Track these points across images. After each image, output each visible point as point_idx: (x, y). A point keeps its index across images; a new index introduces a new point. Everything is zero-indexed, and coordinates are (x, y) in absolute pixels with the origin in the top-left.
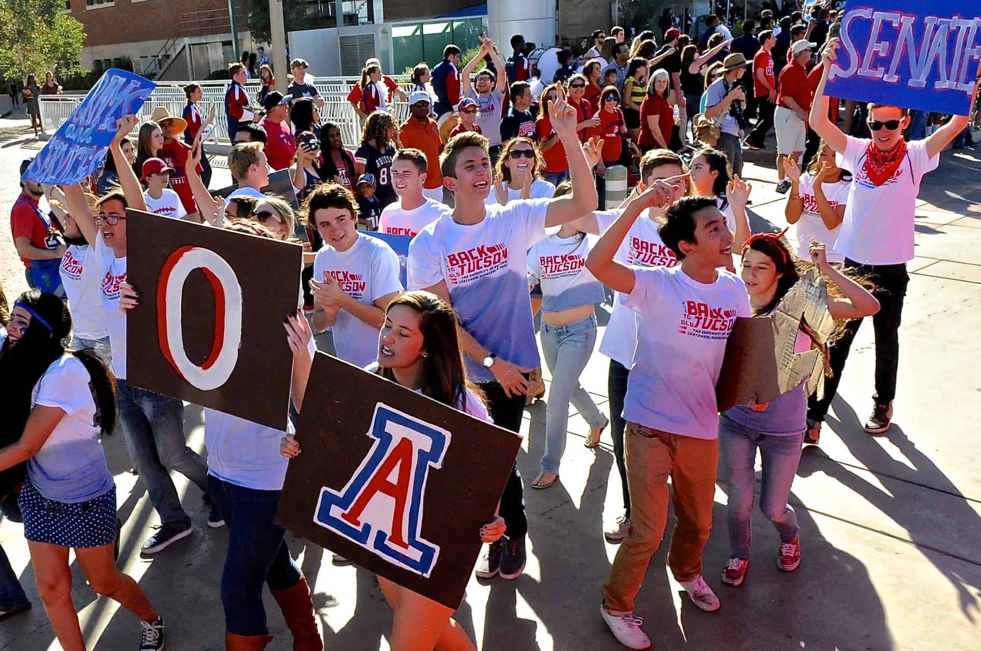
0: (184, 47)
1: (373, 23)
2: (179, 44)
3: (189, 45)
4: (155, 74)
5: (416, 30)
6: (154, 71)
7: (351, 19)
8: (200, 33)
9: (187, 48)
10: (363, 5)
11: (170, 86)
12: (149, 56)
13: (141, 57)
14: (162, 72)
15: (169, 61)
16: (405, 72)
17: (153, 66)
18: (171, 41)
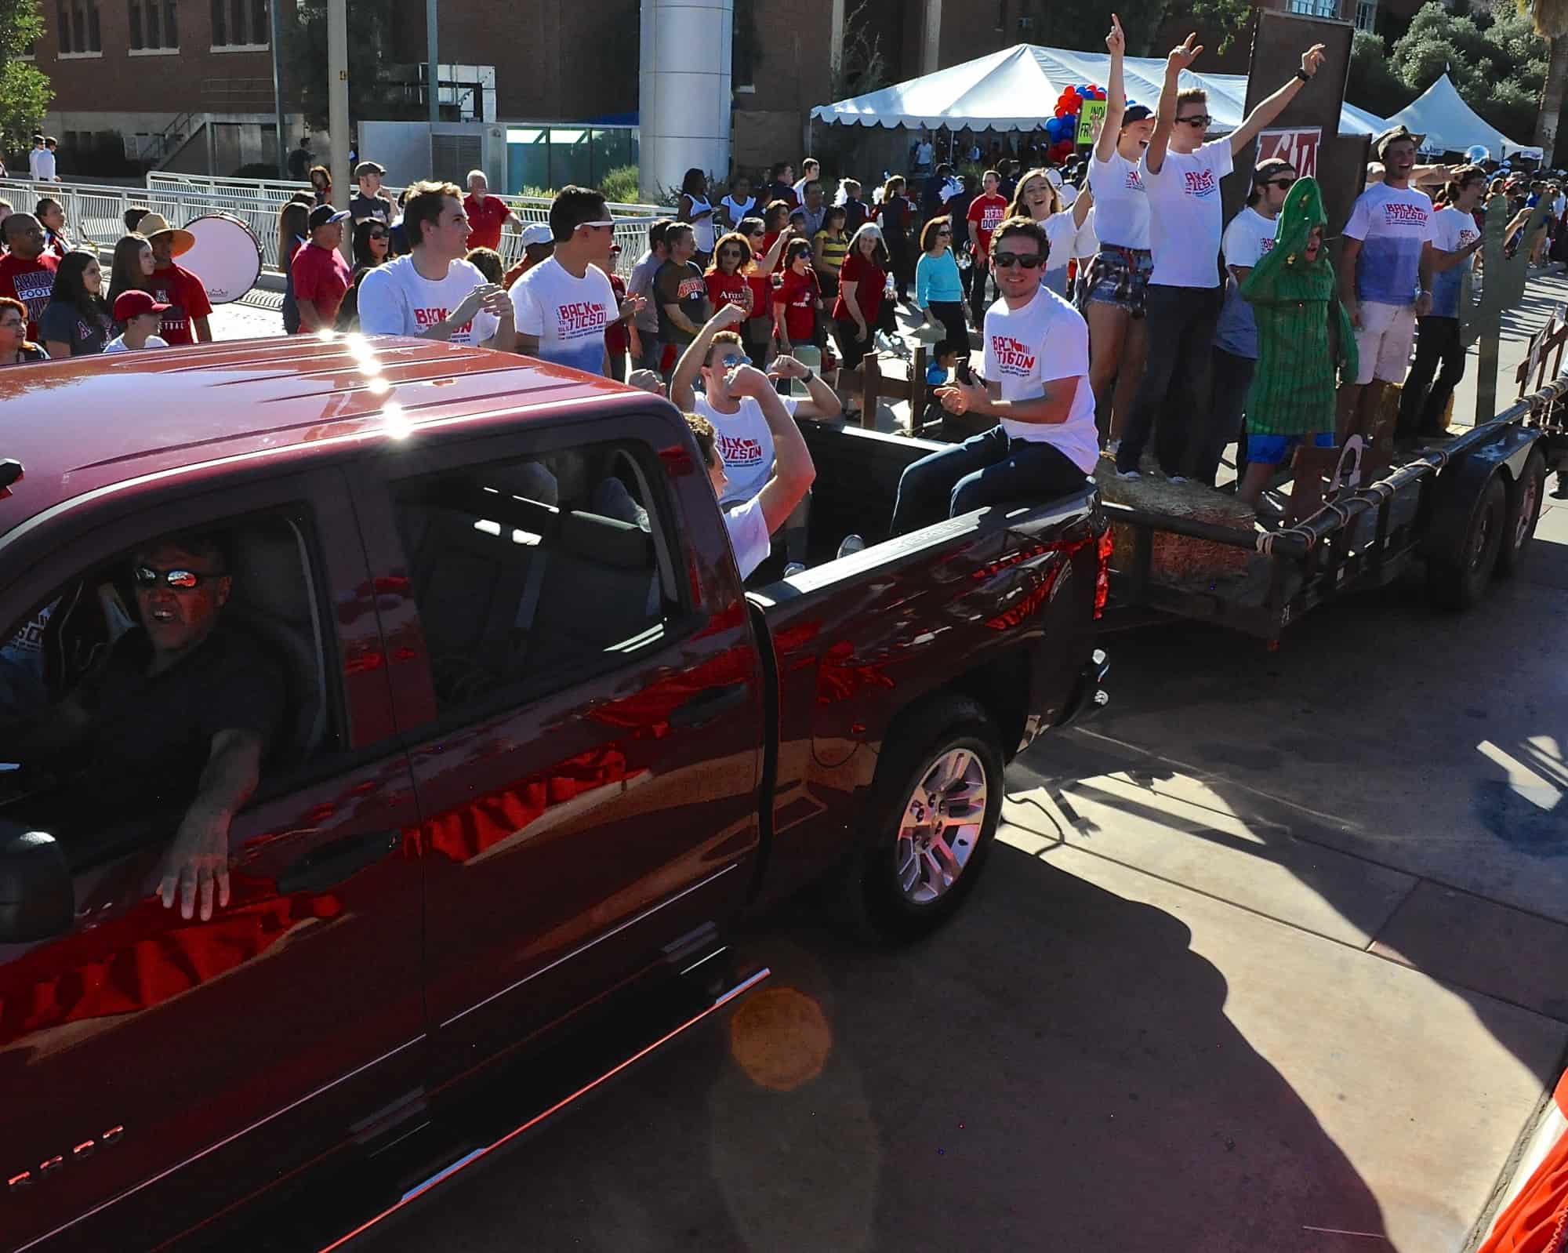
0: (204, 125)
1: (482, 120)
2: (197, 121)
3: (212, 124)
4: (157, 161)
5: (540, 137)
6: (157, 157)
7: (451, 112)
8: (229, 111)
9: (208, 128)
10: (468, 94)
11: (177, 180)
12: (150, 134)
13: (138, 134)
14: (168, 158)
15: (180, 144)
16: (523, 192)
17: (155, 147)
18: (185, 116)
